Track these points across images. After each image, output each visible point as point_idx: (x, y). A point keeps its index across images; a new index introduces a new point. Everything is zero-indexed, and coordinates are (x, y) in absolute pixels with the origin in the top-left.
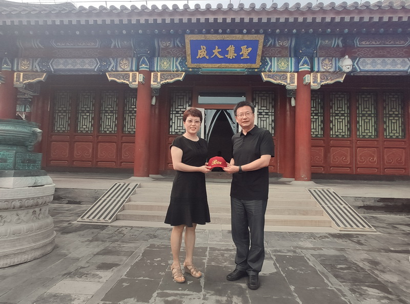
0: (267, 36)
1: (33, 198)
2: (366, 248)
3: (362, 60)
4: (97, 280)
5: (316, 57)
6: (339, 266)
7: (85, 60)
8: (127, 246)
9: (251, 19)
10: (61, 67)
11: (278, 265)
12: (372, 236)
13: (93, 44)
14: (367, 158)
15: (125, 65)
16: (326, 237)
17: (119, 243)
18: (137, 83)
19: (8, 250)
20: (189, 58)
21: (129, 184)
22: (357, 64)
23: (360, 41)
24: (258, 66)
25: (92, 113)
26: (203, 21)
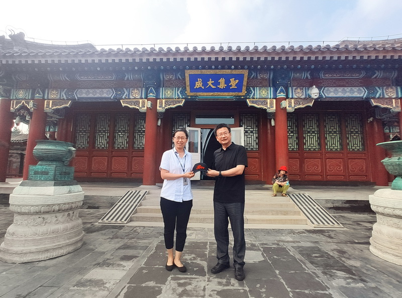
0: (250, 71)
1: (68, 204)
2: (335, 240)
3: (326, 88)
4: (122, 268)
5: (290, 86)
6: (314, 255)
7: (103, 90)
8: (142, 242)
9: (238, 58)
10: (84, 96)
11: (265, 255)
12: (341, 232)
13: (110, 77)
14: (335, 167)
15: (136, 94)
16: (303, 232)
17: (135, 240)
18: (146, 108)
19: (49, 245)
20: (188, 88)
21: (140, 191)
23: (324, 74)
24: (244, 94)
25: (107, 133)
26: (199, 59)
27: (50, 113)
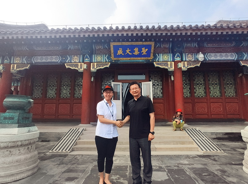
0: (155, 41)
2: (218, 163)
3: (209, 54)
5: (184, 53)
6: (204, 174)
7: (53, 57)
9: (147, 34)
10: (39, 61)
11: (169, 175)
12: (222, 156)
13: (57, 48)
15: (76, 59)
16: (196, 157)
17: (76, 165)
18: (83, 69)
20: (113, 55)
21: (79, 129)
22: (207, 56)
23: (207, 44)
24: (152, 59)
25: (56, 86)
26: (120, 35)
27: (15, 73)
